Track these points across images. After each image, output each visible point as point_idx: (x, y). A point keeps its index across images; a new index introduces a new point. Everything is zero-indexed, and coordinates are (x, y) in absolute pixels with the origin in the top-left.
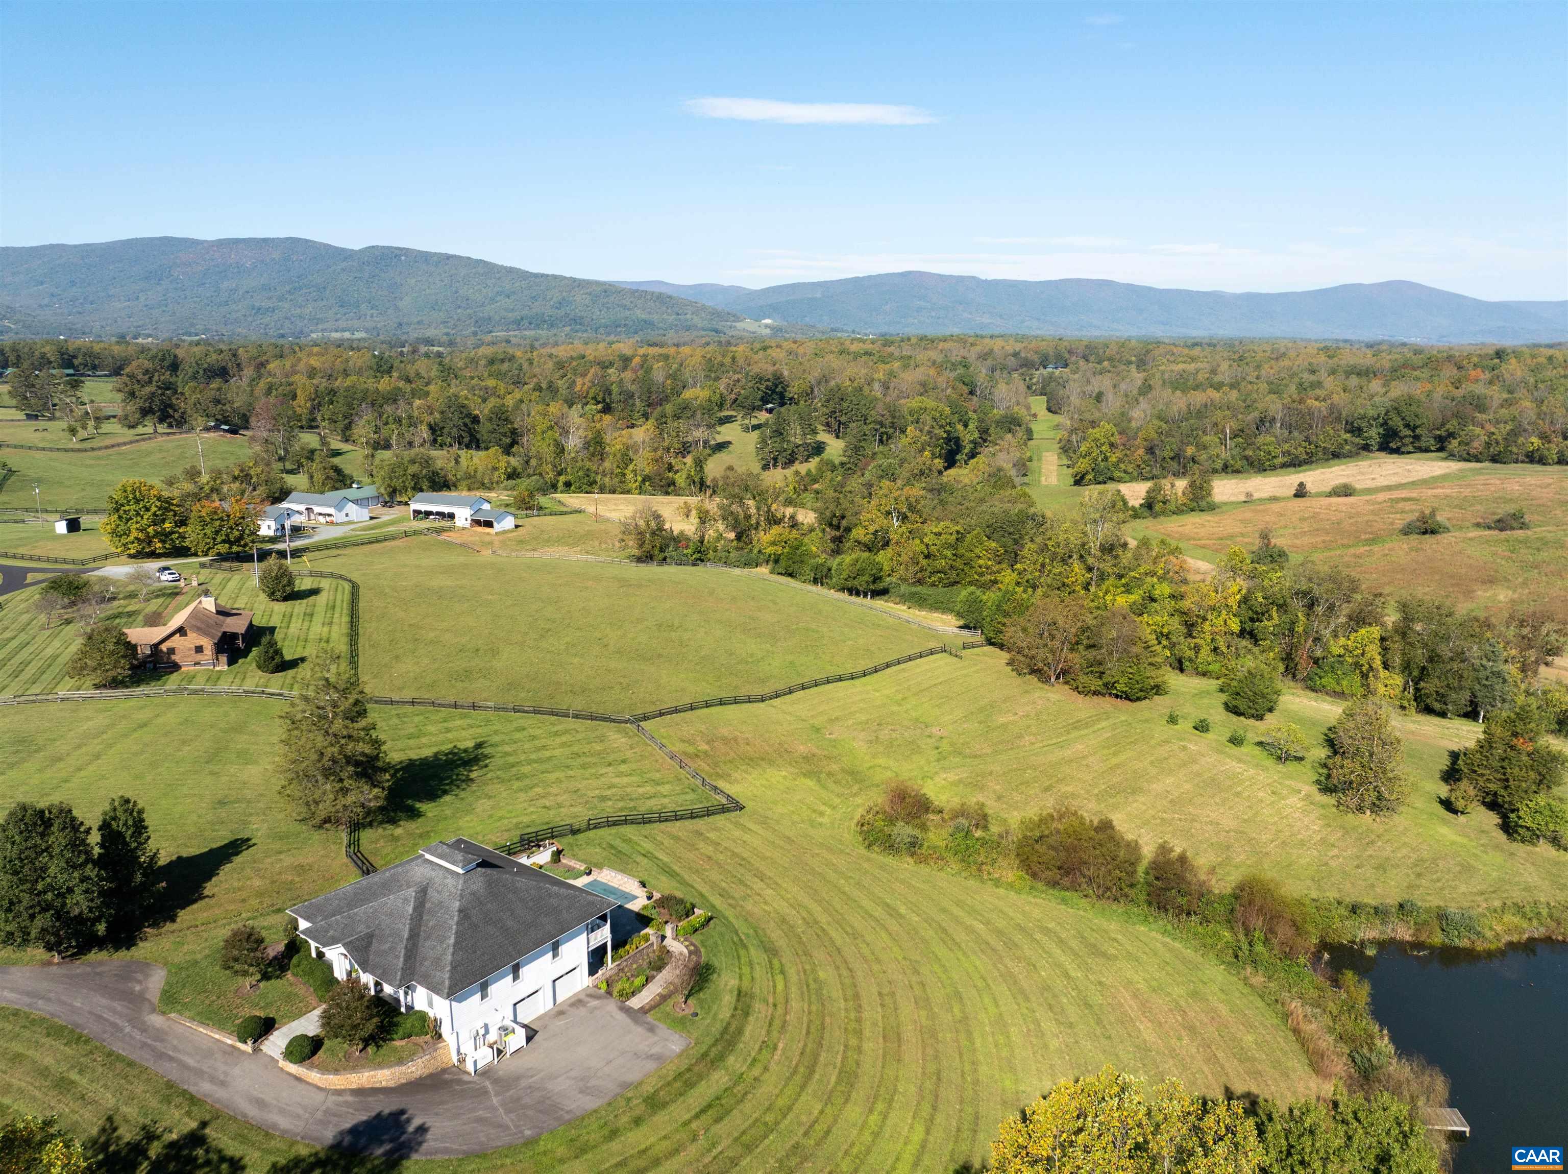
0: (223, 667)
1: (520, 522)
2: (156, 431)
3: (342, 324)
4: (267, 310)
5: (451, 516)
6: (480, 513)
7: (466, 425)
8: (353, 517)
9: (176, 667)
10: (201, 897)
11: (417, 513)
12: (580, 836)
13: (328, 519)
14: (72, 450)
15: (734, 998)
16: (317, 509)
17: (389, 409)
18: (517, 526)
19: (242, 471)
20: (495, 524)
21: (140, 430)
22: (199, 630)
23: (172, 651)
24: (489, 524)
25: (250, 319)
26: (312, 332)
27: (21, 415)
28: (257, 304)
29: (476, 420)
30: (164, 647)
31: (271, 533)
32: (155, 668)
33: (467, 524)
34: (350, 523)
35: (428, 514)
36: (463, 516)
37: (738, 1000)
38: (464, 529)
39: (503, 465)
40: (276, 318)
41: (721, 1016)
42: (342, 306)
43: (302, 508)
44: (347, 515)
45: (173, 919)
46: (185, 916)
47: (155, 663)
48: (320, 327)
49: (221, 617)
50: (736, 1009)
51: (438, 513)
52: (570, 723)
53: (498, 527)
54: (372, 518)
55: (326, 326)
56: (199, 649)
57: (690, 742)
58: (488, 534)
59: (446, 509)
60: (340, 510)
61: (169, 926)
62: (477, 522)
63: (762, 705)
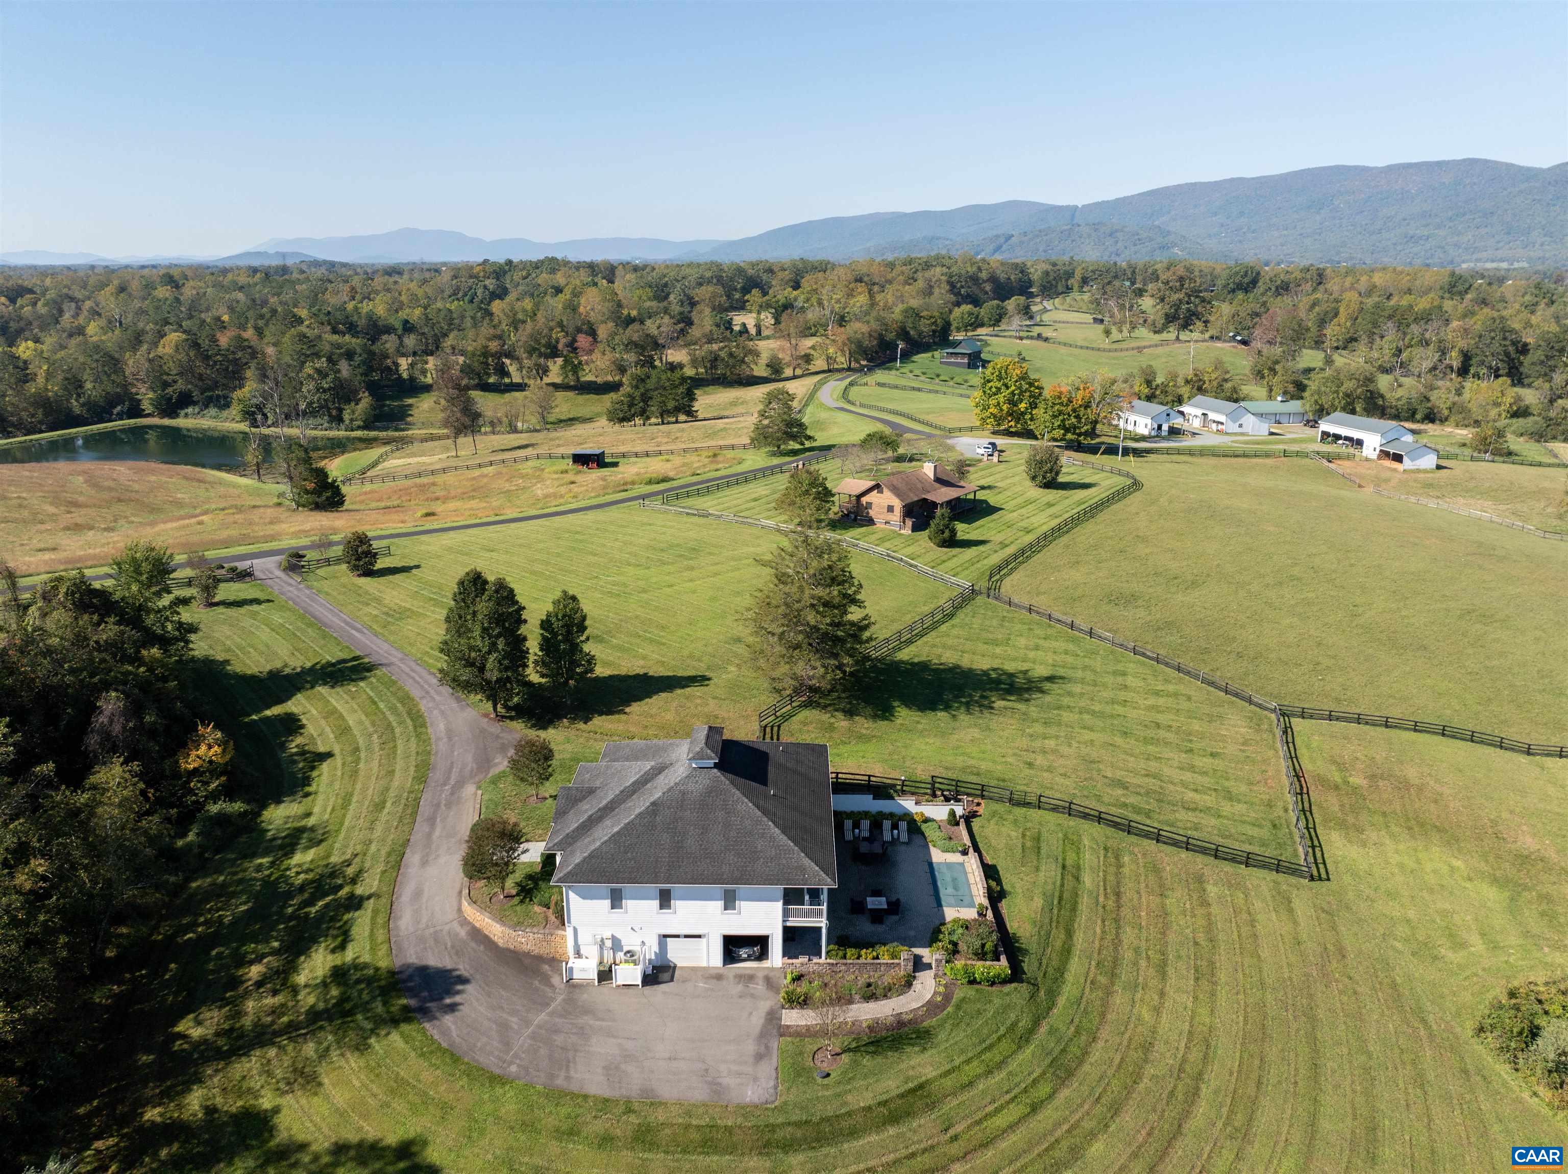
0: (907, 531)
1: (1443, 463)
2: (1178, 338)
3: (1500, 254)
4: (1421, 238)
5: (1359, 443)
6: (1395, 443)
7: (1507, 354)
8: (1247, 428)
9: (871, 522)
10: (622, 712)
11: (1325, 434)
12: (1019, 811)
13: (1220, 427)
14: (1104, 350)
15: (902, 1090)
16: (1212, 416)
17: (1415, 329)
18: (1439, 467)
19: (1196, 375)
20: (1405, 459)
21: (1164, 336)
22: (896, 491)
23: (869, 505)
24: (1398, 458)
25: (1399, 248)
26: (1463, 262)
27: (1089, 318)
28: (1411, 233)
29: (1524, 349)
30: (864, 500)
31: (1146, 432)
32: (855, 520)
33: (1374, 455)
34: (1242, 434)
35: (1337, 437)
36: (1372, 442)
37: (902, 1096)
38: (1367, 459)
39: (1508, 400)
40: (1428, 246)
41: (849, 1098)
42: (1509, 233)
43: (1199, 412)
44: (1241, 426)
45: (587, 720)
46: (599, 722)
47: (857, 514)
48: (1475, 257)
49: (937, 485)
50: (884, 1103)
51: (1347, 438)
52: (1194, 688)
53: (1407, 463)
54: (1272, 434)
55: (1484, 255)
56: (890, 509)
57: (1341, 766)
58: (1395, 470)
59: (1355, 434)
60: (1234, 421)
61: (581, 725)
62: (1385, 454)
63: (1523, 759)
